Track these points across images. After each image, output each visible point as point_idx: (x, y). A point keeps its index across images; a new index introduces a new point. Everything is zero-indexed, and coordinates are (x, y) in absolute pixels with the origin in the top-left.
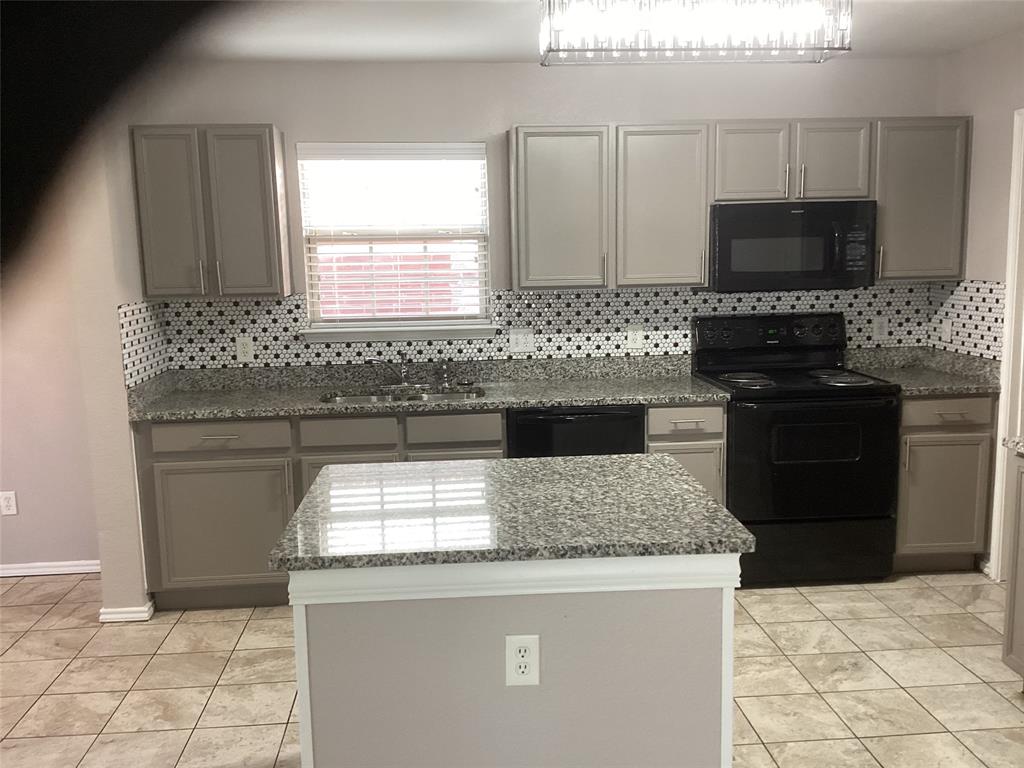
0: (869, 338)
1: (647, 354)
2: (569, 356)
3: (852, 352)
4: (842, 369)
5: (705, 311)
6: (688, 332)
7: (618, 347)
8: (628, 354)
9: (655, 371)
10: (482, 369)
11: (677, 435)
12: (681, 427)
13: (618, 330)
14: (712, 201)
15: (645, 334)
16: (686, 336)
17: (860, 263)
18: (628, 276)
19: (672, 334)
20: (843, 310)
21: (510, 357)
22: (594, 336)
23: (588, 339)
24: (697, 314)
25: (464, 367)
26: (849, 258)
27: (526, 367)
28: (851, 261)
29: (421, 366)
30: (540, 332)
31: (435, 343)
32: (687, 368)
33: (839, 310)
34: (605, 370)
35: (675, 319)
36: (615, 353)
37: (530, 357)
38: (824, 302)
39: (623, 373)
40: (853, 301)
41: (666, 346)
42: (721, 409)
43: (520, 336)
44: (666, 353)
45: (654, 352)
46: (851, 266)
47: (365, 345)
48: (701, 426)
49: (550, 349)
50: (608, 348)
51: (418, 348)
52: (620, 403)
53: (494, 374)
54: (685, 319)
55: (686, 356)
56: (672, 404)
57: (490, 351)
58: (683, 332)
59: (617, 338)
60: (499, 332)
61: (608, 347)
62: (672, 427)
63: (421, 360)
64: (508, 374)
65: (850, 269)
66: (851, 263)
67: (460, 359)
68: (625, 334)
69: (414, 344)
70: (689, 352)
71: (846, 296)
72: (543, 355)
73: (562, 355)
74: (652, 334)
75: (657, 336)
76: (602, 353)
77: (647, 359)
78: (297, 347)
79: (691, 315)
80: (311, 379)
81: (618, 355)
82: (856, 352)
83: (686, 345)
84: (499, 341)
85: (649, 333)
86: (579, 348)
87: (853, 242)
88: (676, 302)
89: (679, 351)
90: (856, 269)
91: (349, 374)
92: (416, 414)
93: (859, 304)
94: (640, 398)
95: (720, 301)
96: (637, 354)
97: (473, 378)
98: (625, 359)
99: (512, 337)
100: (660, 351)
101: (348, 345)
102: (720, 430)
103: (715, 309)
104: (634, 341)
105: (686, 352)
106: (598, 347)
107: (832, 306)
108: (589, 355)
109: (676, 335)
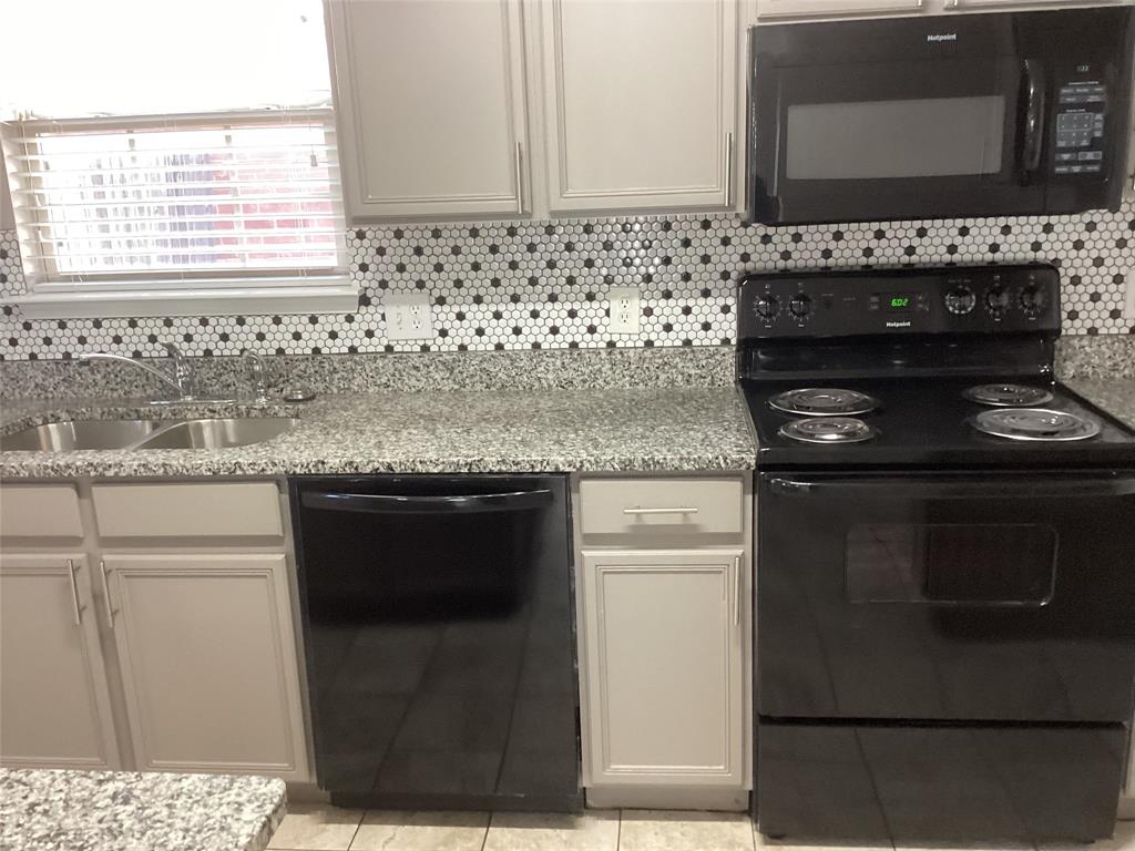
0: (1115, 314)
1: (649, 344)
2: (499, 347)
3: (1075, 342)
4: (1044, 382)
5: (766, 259)
6: (731, 301)
7: (592, 330)
8: (611, 344)
9: (663, 377)
10: (335, 371)
11: (642, 536)
12: (649, 521)
13: (590, 297)
14: (751, 20)
15: (644, 304)
16: (726, 309)
17: (1090, 156)
18: (570, 192)
19: (700, 305)
20: (1062, 255)
21: (389, 349)
22: (547, 309)
23: (535, 314)
24: (749, 266)
25: (302, 367)
26: (1061, 144)
27: (416, 368)
28: (1065, 150)
29: (228, 363)
30: (441, 301)
31: (249, 320)
32: (728, 374)
33: (1052, 256)
34: (564, 375)
35: (704, 276)
36: (587, 341)
37: (425, 349)
38: (1022, 239)
39: (600, 381)
40: (1085, 236)
41: (687, 328)
42: (736, 486)
43: (404, 309)
44: (688, 343)
45: (663, 340)
46: (1068, 163)
47: (125, 323)
48: (694, 520)
49: (462, 334)
50: (573, 331)
51: (220, 330)
52: (514, 469)
53: (358, 380)
54: (725, 275)
55: (726, 349)
56: (626, 473)
57: (352, 336)
58: (721, 302)
59: (590, 312)
60: (364, 301)
61: (573, 329)
62: (632, 521)
63: (226, 353)
64: (384, 380)
65: (1064, 169)
66: (1066, 157)
67: (299, 351)
68: (605, 305)
69: (212, 321)
70: (734, 342)
71: (1068, 226)
72: (450, 344)
73: (485, 345)
74: (660, 305)
75: (668, 310)
76: (561, 341)
77: (648, 354)
78: (10, 326)
79: (736, 267)
80: (37, 385)
81: (592, 345)
82: (1085, 342)
83: (728, 327)
84: (366, 317)
85: (652, 304)
86: (517, 331)
87: (1071, 106)
88: (707, 242)
89: (713, 338)
90: (1077, 169)
91: (99, 377)
92: (103, 481)
93: (1098, 243)
94: (558, 460)
95: (797, 238)
96: (630, 344)
97: (321, 387)
98: (604, 355)
99: (391, 312)
100: (674, 340)
101: (97, 324)
102: (738, 529)
103: (786, 255)
104: (624, 318)
105: (726, 342)
106: (554, 331)
107: (1036, 247)
108: (536, 346)
109: (706, 309)
